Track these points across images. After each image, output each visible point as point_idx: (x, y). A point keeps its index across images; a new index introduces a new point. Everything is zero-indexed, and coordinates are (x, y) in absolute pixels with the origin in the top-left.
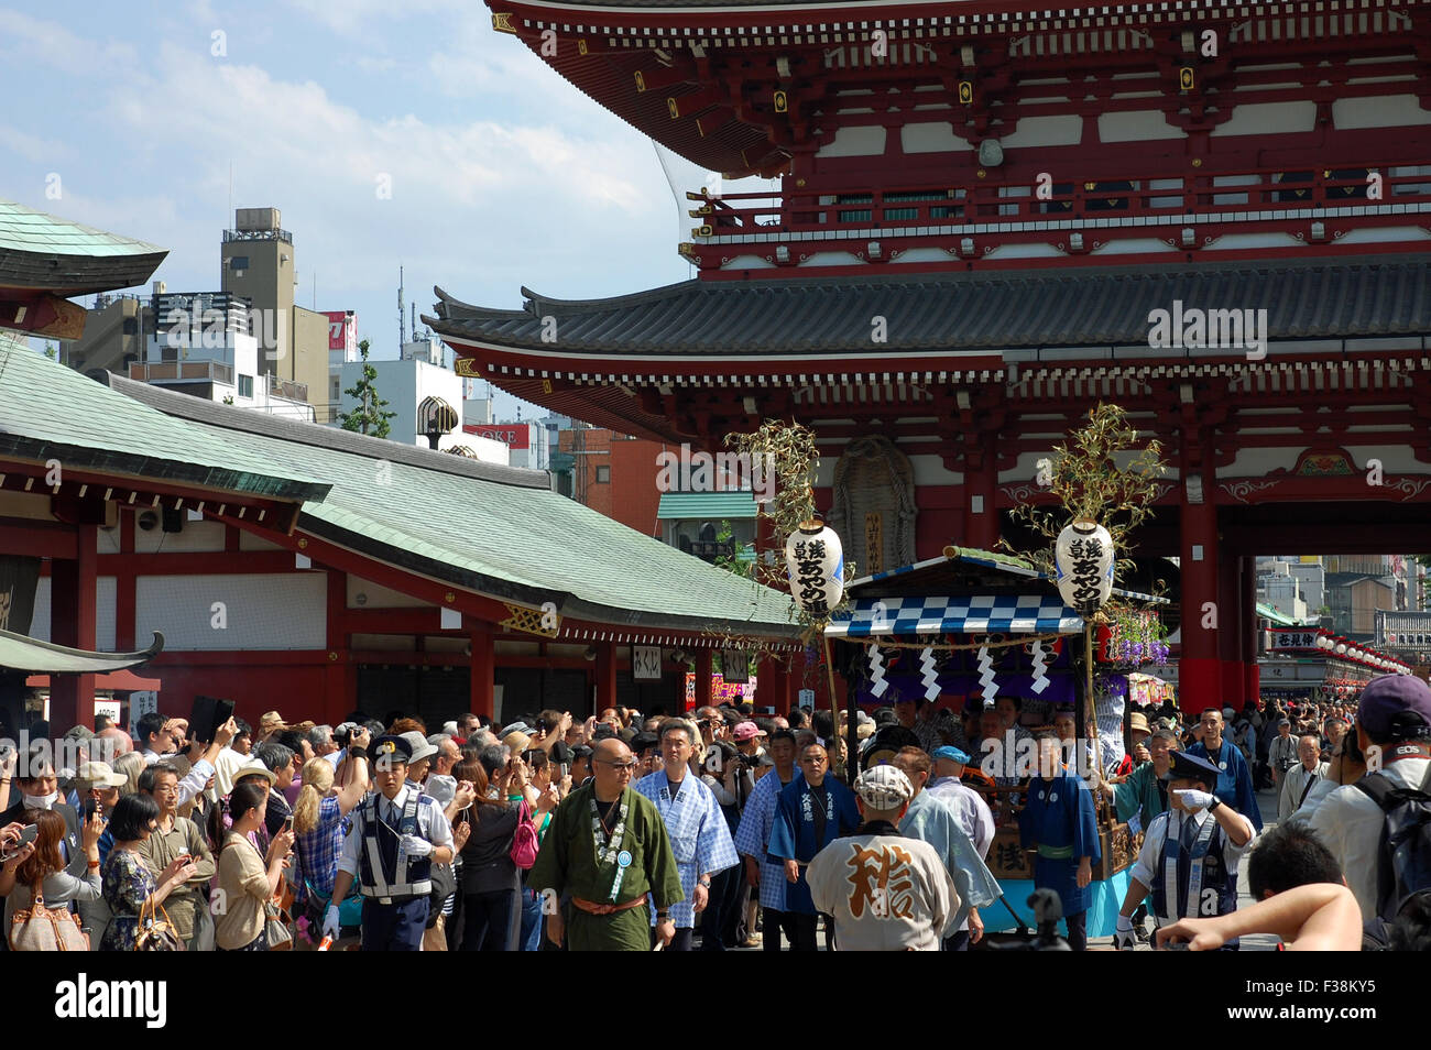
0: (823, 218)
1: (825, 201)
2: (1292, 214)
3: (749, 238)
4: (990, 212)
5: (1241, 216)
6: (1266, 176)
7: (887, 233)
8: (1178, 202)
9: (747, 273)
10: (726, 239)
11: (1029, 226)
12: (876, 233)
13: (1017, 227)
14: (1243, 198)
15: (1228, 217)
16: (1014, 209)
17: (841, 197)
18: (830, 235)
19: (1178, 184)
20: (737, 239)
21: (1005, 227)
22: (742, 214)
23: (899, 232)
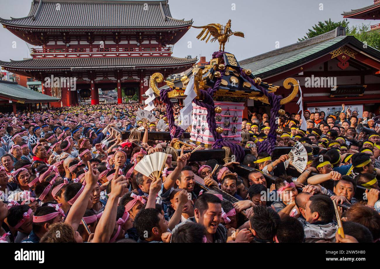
0: (48, 52)
1: (48, 50)
2: (101, 53)
3: (39, 54)
4: (68, 51)
5: (96, 53)
6: (98, 49)
7: (56, 54)
8: (89, 51)
9: (39, 58)
10: (36, 54)
11: (73, 53)
12: (55, 54)
13: (71, 53)
14: (96, 51)
15: (94, 53)
16: (71, 51)
17: (50, 49)
18: (49, 54)
19: (89, 49)
20: (37, 54)
21: (70, 53)
22: (38, 51)
23: (57, 53)
